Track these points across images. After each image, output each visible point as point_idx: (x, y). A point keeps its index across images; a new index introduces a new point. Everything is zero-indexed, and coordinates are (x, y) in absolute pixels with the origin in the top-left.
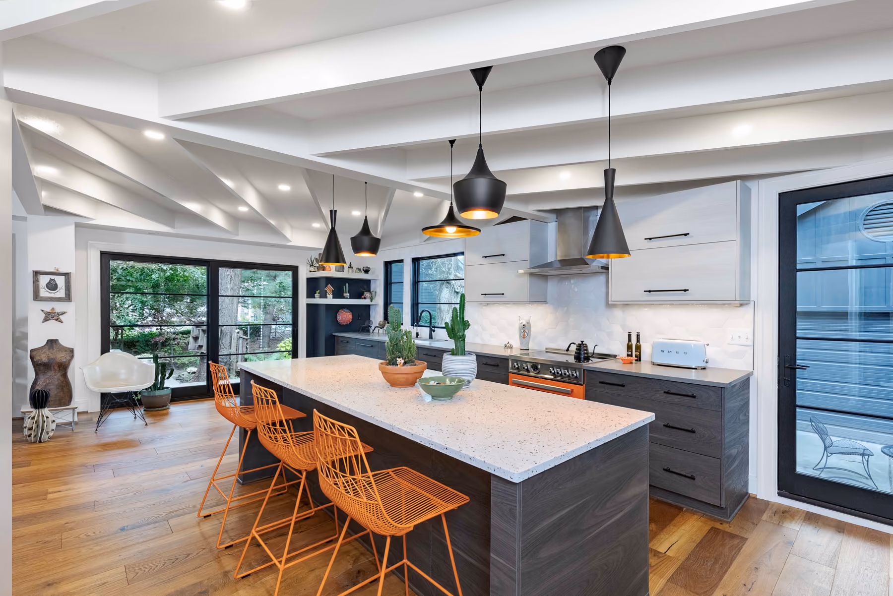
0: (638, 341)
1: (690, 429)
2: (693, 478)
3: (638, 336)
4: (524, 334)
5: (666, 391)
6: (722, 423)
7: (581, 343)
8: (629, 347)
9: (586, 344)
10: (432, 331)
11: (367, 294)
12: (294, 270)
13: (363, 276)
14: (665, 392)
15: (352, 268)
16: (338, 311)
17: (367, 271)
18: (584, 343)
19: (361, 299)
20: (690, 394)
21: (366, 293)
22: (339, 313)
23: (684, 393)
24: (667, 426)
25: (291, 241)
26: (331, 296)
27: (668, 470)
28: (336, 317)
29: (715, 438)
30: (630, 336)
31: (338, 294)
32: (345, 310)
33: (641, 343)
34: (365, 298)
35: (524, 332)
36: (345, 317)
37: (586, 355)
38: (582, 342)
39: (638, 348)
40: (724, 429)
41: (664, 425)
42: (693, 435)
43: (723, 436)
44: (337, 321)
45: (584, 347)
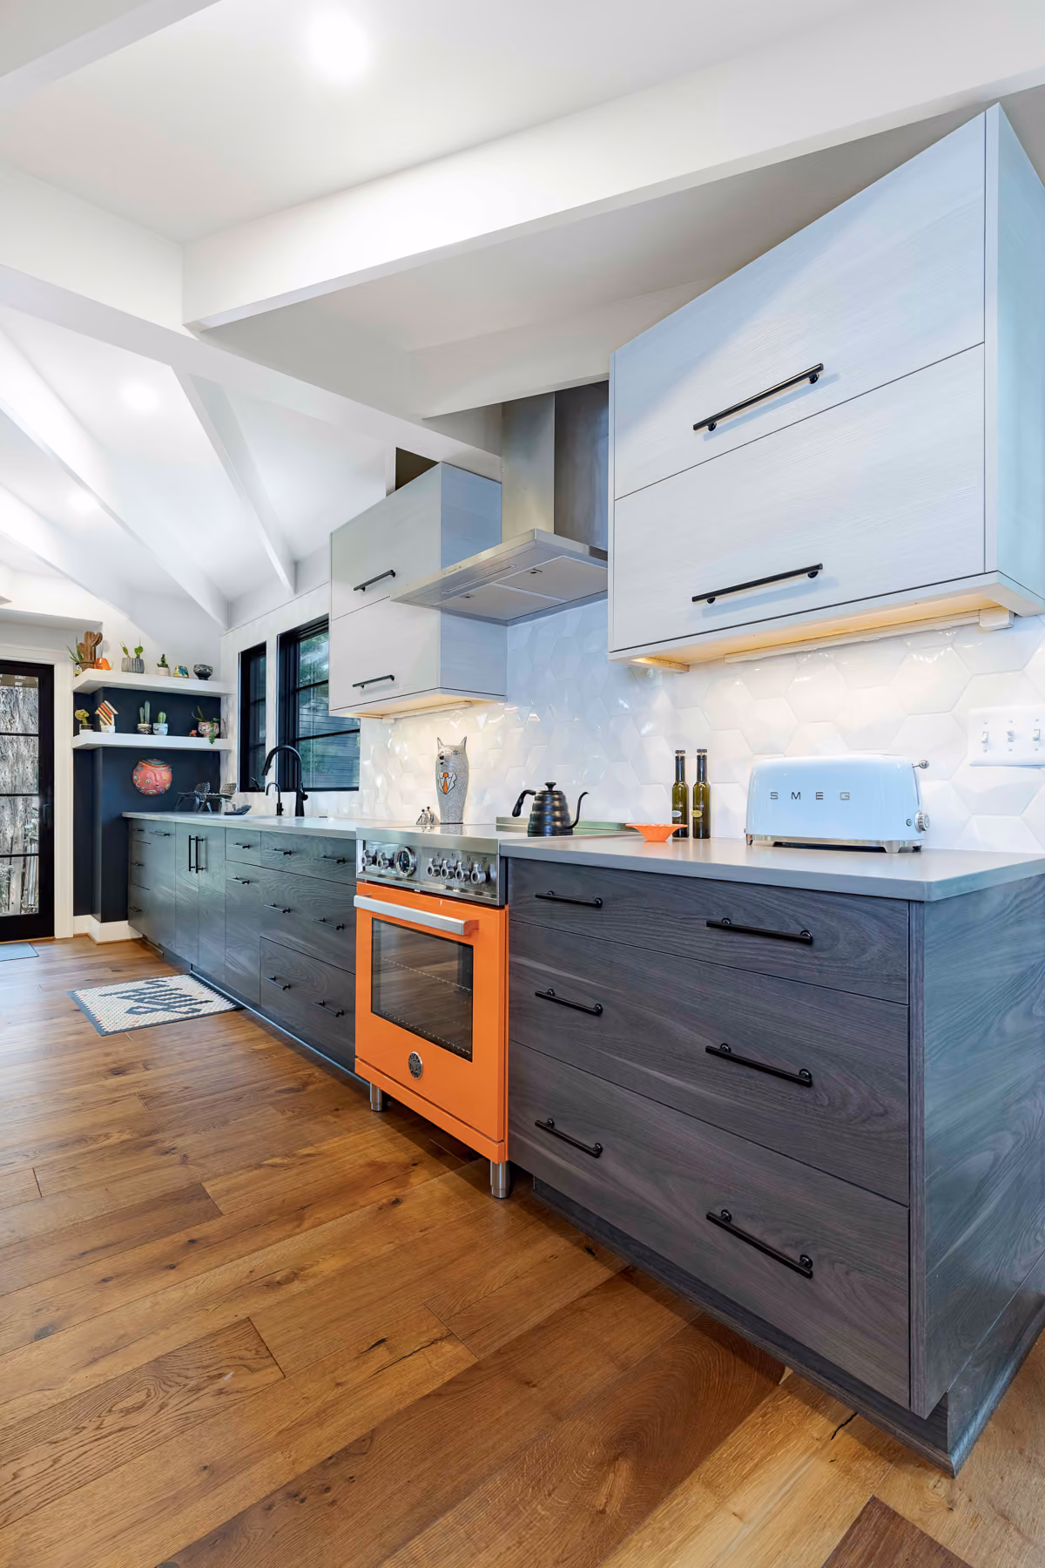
0: (702, 774)
1: (794, 1070)
2: (804, 1269)
3: (702, 760)
4: (445, 782)
5: (718, 918)
6: (913, 1051)
7: (546, 789)
8: (679, 797)
9: (559, 793)
10: (302, 798)
11: (205, 727)
12: (44, 674)
13: (194, 686)
14: (710, 924)
15: (167, 666)
16: (137, 763)
17: (203, 675)
18: (554, 789)
19: (188, 736)
20: (795, 930)
21: (203, 723)
22: (139, 768)
23: (773, 929)
24: (723, 1054)
25: (8, 601)
26: (113, 728)
27: (723, 1221)
28: (132, 778)
29: (885, 1114)
30: (680, 762)
31: (127, 724)
32: (155, 762)
33: (709, 782)
34: (199, 735)
35: (446, 775)
36: (156, 777)
37: (558, 824)
38: (550, 785)
39: (703, 796)
40: (921, 1079)
41: (709, 1050)
42: (806, 1094)
43: (914, 1109)
44: (135, 785)
45: (554, 799)
